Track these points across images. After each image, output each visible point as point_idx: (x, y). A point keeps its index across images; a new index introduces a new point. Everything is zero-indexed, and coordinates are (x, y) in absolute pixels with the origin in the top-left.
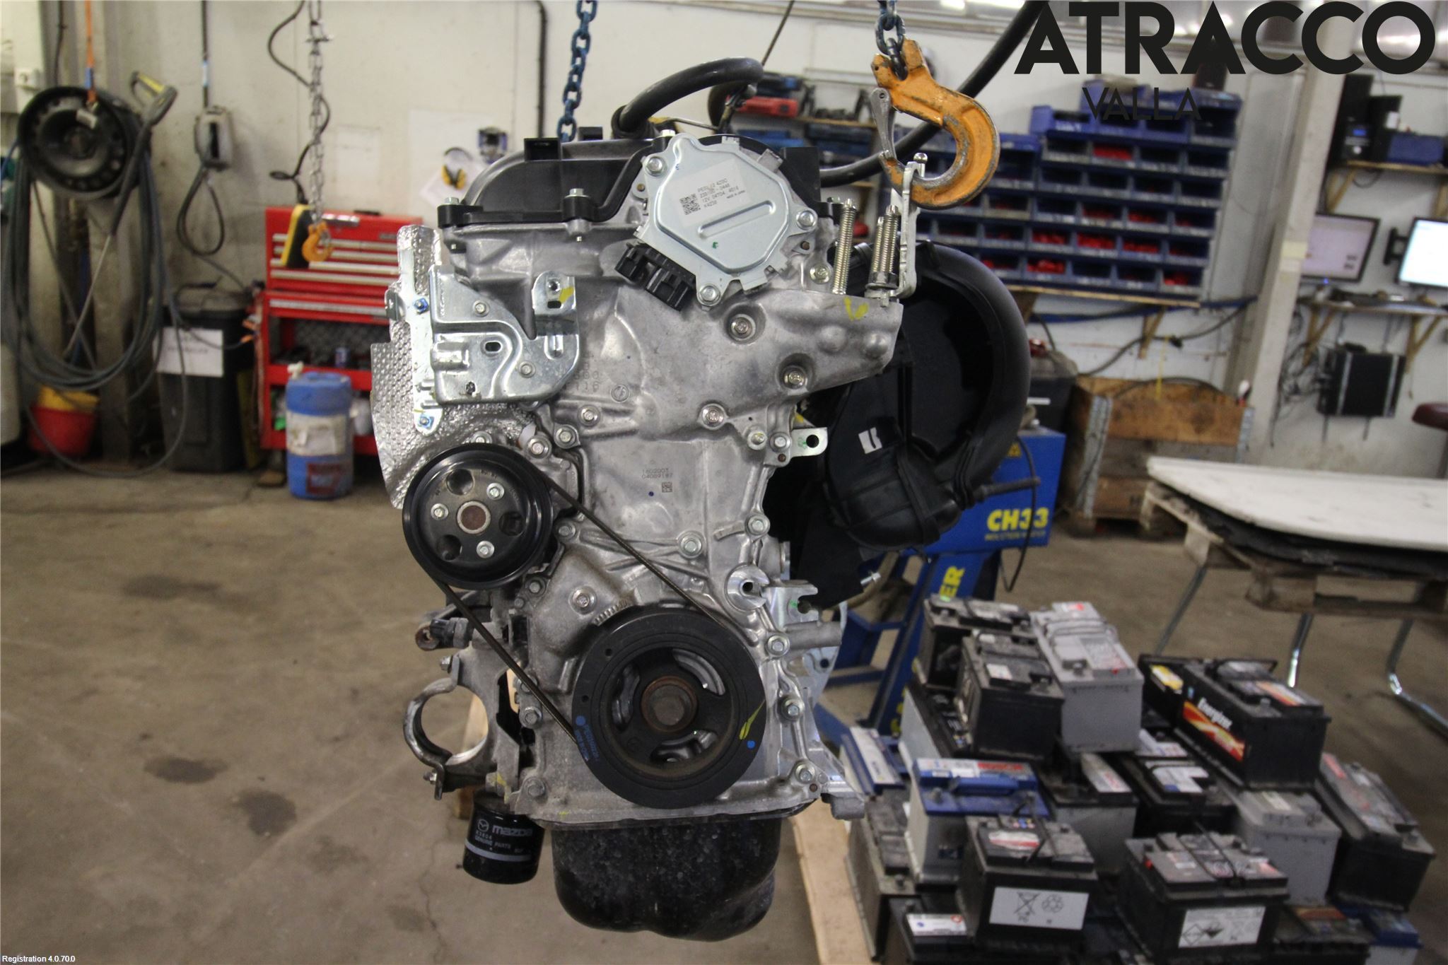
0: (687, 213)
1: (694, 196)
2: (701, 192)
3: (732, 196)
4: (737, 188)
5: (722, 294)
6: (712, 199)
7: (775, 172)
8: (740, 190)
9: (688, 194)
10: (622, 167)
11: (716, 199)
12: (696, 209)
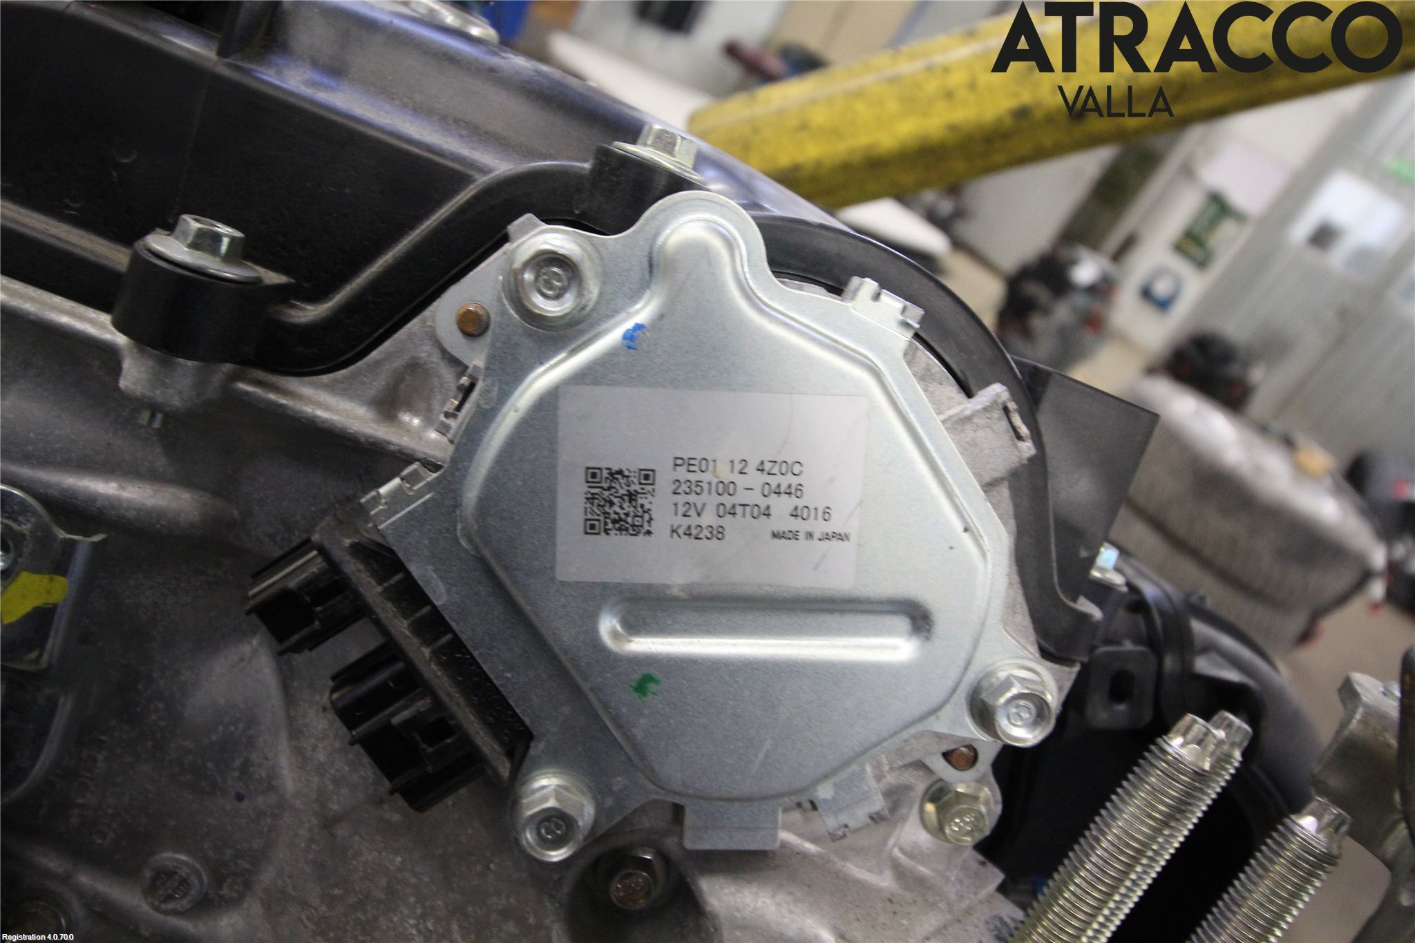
0: (591, 528)
1: (647, 476)
2: (682, 473)
3: (794, 536)
4: (827, 512)
5: (598, 834)
6: (709, 518)
7: (989, 486)
8: (829, 528)
9: (630, 462)
10: (455, 192)
11: (728, 521)
12: (636, 530)
